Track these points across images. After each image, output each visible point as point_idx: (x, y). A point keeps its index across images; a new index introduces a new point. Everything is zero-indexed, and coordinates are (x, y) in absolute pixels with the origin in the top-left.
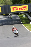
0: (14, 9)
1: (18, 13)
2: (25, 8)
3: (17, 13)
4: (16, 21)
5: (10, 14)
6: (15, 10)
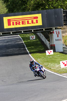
0: (11, 22)
1: (19, 32)
3: (17, 31)
4: (15, 49)
5: (2, 34)
6: (13, 25)
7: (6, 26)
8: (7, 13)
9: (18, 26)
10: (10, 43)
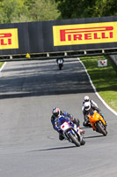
0: (67, 35)
2: (107, 33)
4: (71, 82)
5: (50, 55)
6: (70, 39)
7: (57, 42)
8: (59, 19)
9: (78, 42)
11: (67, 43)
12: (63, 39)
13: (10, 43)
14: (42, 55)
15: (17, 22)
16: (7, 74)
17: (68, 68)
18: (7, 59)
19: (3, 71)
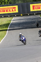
6: (36, 9)
7: (32, 10)
10: (34, 20)
11: (35, 10)
12: (34, 9)
13: (15, 11)
14: (26, 15)
15: (18, 3)
16: (14, 22)
17: (36, 19)
18: (14, 16)
19: (13, 20)
